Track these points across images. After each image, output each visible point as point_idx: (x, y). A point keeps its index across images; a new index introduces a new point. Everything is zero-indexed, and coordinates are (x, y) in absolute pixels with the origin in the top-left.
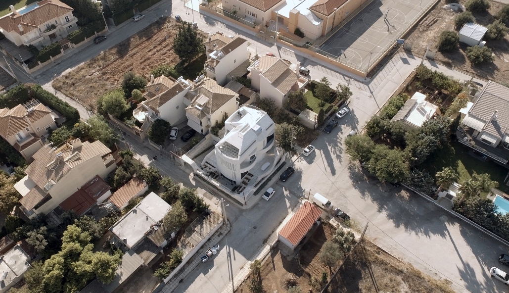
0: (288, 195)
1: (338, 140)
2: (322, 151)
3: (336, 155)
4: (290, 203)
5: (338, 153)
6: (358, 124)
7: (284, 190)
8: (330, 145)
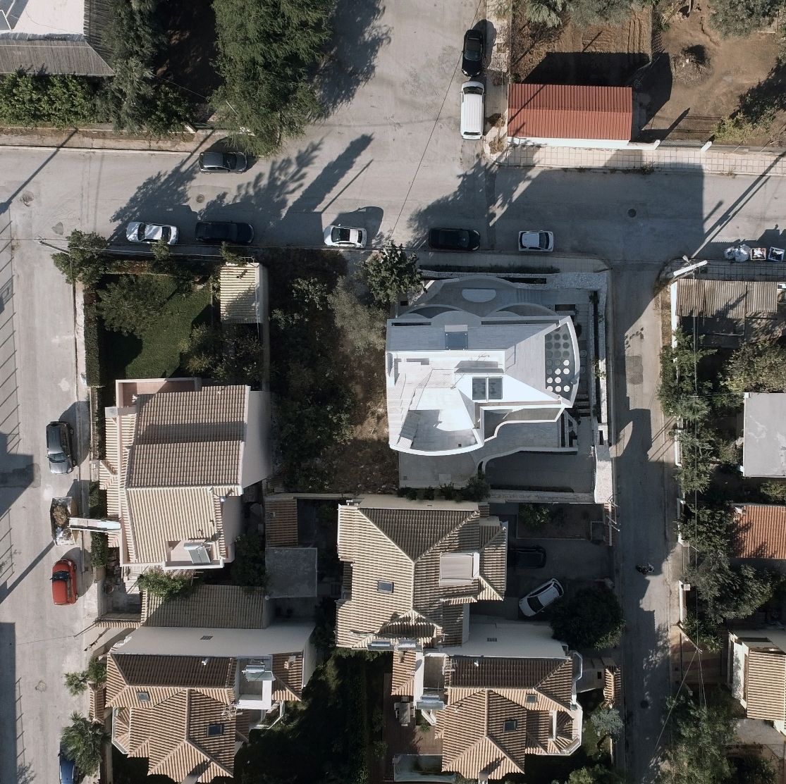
0: (499, 202)
1: (251, 192)
2: (318, 209)
3: (304, 170)
4: (517, 184)
5: (293, 169)
6: (159, 176)
7: (496, 219)
8: (284, 202)
